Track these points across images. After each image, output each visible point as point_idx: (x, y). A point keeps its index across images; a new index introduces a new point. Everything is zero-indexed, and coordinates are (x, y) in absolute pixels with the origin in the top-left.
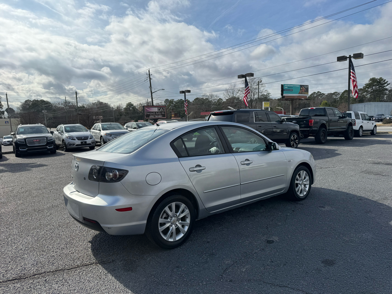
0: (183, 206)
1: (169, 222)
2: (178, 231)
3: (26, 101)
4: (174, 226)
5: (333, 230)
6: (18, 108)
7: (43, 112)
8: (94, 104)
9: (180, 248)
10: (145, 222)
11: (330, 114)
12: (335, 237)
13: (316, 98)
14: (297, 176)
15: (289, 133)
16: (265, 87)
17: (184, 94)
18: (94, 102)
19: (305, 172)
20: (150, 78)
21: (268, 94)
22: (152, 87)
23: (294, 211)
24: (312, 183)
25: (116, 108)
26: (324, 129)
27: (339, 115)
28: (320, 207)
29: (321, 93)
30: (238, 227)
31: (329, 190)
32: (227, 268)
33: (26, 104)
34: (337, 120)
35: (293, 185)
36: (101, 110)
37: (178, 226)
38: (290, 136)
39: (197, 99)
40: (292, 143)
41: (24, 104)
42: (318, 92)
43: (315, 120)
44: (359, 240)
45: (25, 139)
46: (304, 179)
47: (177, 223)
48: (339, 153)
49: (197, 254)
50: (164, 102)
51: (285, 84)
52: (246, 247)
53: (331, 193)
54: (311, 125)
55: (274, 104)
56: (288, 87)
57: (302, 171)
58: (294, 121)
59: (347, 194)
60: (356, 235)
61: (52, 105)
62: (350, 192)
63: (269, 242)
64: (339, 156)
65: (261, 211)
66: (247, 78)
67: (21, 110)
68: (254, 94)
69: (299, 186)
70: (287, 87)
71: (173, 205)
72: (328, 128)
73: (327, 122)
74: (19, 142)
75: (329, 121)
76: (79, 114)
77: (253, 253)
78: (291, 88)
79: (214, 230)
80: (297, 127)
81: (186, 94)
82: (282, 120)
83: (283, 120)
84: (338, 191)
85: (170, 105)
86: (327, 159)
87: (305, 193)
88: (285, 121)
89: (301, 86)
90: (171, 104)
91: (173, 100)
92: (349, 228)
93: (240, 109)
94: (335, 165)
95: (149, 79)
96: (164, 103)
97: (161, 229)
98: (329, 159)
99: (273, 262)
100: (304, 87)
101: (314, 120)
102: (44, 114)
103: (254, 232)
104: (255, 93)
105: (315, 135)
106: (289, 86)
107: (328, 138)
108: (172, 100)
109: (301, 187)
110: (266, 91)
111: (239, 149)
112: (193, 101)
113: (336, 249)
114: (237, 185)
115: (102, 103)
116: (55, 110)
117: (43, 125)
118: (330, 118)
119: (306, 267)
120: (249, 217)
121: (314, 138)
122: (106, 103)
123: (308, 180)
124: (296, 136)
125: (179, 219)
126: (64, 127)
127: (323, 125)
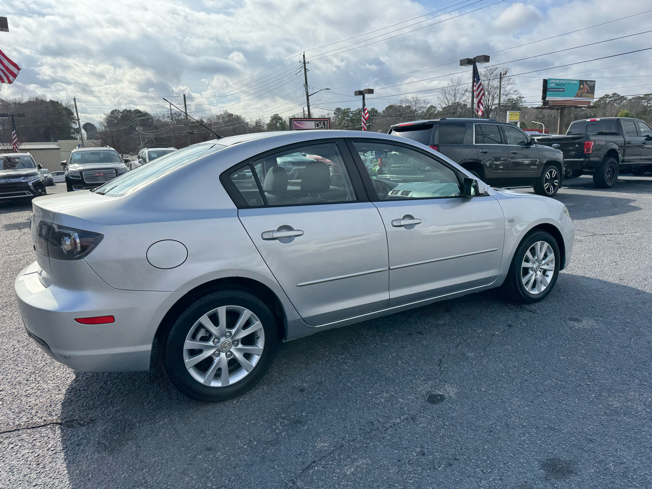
0: (247, 314)
1: (210, 347)
2: (234, 366)
3: (113, 112)
4: (223, 355)
5: (589, 378)
6: (101, 123)
7: (137, 129)
8: (218, 117)
9: (238, 402)
10: (148, 347)
11: (628, 133)
12: (588, 398)
13: (609, 106)
14: (528, 253)
15: (542, 167)
16: (514, 85)
17: (362, 96)
18: (219, 114)
19: (546, 244)
20: (305, 69)
21: (520, 97)
22: (308, 84)
23: (510, 326)
24: (562, 267)
25: (254, 125)
26: (614, 160)
27: (647, 134)
28: (571, 319)
29: (619, 95)
30: (379, 357)
31: (600, 281)
32: (314, 462)
33: (113, 117)
34: (642, 144)
35: (516, 270)
36: (229, 125)
37: (234, 356)
38: (543, 173)
39: (390, 107)
40: (547, 186)
41: (110, 117)
42: (614, 94)
43: (597, 143)
44: (645, 409)
45: (81, 172)
46: (543, 259)
47: (232, 350)
48: (637, 207)
49: (266, 419)
50: (333, 112)
51: (549, 79)
52: (378, 408)
53: (602, 288)
54: (587, 151)
55: (530, 117)
56: (557, 84)
57: (539, 243)
58: (555, 145)
59: (638, 292)
60: (640, 395)
61: (152, 118)
62: (646, 288)
63: (434, 399)
64: (636, 212)
65: (441, 322)
66: (477, 64)
67: (105, 127)
68: (493, 97)
69: (531, 272)
70: (554, 85)
71: (222, 311)
72: (622, 158)
73: (622, 147)
74: (72, 176)
75: (626, 146)
76: (190, 133)
77: (388, 425)
78: (562, 87)
79: (327, 361)
80: (560, 156)
81: (367, 96)
82: (529, 141)
83: (532, 142)
84: (618, 286)
85: (343, 119)
86: (610, 217)
87: (543, 288)
88: (535, 143)
89: (581, 82)
90: (346, 116)
91: (349, 109)
92: (626, 375)
93: (447, 119)
94: (624, 230)
95: (303, 70)
96: (334, 115)
97: (189, 362)
98: (613, 217)
99: (424, 454)
100: (586, 84)
101: (595, 142)
102: (139, 134)
103: (408, 371)
104: (496, 96)
105: (594, 170)
106: (558, 81)
107: (620, 178)
108: (347, 109)
109: (536, 276)
110: (515, 91)
111: (407, 193)
112: (384, 111)
113: (586, 430)
114: (381, 269)
115: (231, 115)
116: (156, 126)
117: (112, 149)
118: (628, 139)
119: (499, 477)
120: (411, 334)
121: (592, 177)
122: (239, 115)
123: (552, 261)
124: (554, 173)
125: (237, 340)
126: (148, 152)
127: (612, 153)
